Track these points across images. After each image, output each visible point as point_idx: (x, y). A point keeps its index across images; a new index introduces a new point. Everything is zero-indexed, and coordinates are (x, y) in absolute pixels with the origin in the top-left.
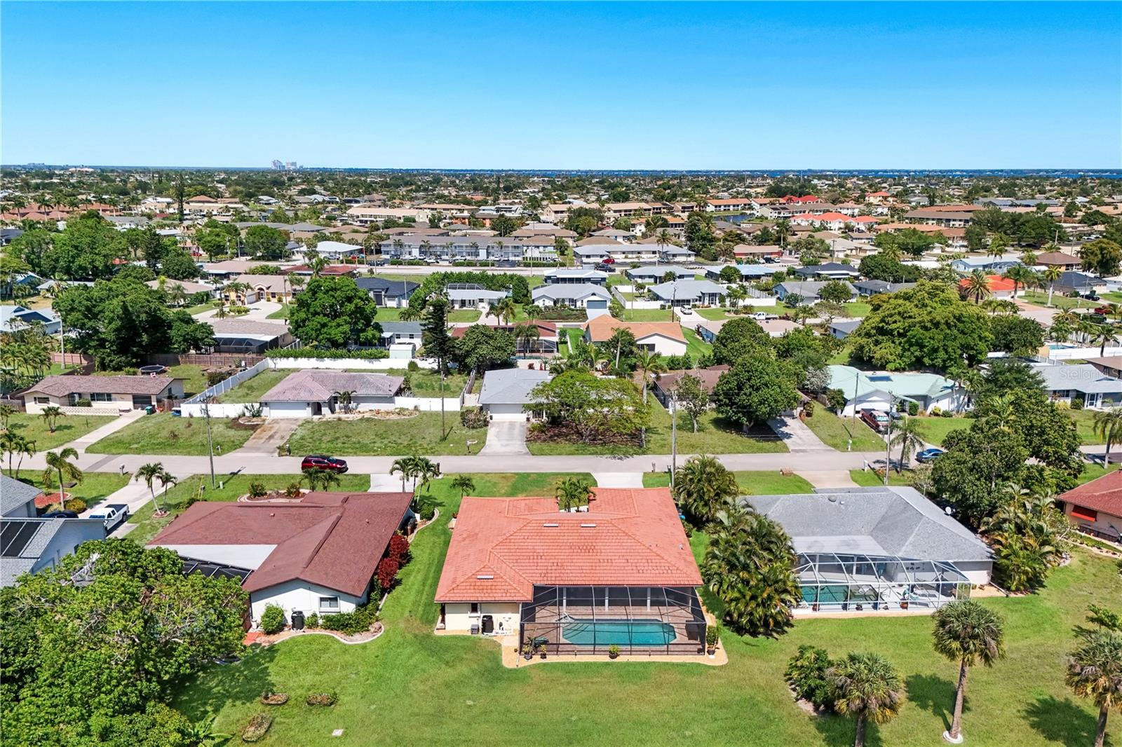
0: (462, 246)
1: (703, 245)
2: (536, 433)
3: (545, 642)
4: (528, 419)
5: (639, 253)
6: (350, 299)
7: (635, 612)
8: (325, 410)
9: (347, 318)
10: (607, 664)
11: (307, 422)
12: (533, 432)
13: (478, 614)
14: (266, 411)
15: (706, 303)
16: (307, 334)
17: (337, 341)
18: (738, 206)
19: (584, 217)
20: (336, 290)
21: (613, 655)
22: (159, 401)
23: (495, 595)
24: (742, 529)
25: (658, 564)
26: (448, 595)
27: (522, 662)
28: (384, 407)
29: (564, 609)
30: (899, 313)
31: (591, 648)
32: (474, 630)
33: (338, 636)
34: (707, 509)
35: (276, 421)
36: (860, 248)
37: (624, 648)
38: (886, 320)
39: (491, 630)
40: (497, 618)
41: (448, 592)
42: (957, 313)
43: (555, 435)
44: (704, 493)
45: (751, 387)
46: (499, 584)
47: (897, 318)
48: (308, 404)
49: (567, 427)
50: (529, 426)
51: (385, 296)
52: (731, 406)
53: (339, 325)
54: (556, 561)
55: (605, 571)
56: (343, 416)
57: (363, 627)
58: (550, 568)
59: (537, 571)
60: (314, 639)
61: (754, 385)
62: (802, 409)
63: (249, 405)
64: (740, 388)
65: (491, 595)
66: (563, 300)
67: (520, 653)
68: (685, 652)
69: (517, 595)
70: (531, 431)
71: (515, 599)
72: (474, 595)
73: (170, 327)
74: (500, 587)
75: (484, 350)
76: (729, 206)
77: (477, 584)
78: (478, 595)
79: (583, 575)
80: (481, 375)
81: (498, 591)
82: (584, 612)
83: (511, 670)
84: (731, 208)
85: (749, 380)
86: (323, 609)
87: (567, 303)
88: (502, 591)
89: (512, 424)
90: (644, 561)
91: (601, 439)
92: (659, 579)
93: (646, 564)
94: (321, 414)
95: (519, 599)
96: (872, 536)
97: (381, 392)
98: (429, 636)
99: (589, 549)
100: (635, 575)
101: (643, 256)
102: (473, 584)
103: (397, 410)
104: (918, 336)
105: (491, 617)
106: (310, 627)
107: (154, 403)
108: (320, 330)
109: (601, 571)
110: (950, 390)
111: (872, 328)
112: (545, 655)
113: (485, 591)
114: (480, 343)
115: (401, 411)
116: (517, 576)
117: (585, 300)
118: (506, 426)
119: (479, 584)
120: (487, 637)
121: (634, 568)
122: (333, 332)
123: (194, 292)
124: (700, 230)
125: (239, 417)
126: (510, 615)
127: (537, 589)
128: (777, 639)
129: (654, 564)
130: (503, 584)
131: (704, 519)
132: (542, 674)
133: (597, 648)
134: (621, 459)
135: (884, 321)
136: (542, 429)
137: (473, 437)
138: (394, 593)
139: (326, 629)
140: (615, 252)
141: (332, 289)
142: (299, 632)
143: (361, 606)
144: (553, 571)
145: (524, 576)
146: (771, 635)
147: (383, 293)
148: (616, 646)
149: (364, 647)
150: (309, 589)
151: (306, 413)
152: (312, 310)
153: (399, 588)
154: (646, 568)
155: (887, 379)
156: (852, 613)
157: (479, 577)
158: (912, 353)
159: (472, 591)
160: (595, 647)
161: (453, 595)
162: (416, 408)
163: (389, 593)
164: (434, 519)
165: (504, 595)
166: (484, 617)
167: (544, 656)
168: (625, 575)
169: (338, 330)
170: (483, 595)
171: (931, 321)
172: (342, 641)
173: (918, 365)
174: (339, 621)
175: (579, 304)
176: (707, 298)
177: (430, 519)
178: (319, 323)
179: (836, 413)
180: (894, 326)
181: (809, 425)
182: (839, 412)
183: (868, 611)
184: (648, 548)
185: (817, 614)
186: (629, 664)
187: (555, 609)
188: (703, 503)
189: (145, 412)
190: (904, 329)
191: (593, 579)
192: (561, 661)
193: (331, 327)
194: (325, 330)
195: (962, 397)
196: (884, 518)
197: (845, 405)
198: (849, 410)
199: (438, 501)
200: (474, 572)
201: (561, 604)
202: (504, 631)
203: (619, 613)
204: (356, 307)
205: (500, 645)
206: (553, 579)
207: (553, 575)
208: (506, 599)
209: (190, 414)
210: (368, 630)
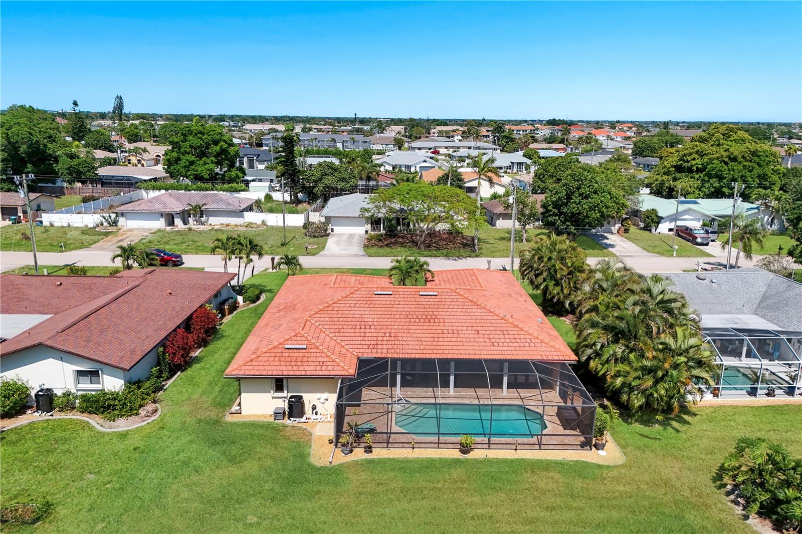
0: (324, 141)
1: (507, 142)
2: (373, 241)
3: (372, 431)
4: (367, 232)
5: (458, 148)
6: (216, 143)
7: (487, 396)
8: (178, 221)
9: (213, 159)
10: (457, 462)
11: (159, 230)
12: (370, 240)
13: (285, 394)
14: (122, 221)
15: (515, 171)
16: (178, 171)
17: (203, 176)
18: (526, 131)
19: (416, 128)
20: (203, 134)
21: (465, 449)
22: (25, 212)
23: (307, 368)
24: (628, 289)
25: (517, 336)
26: (244, 368)
27: (340, 458)
28: (233, 221)
29: (398, 391)
30: (697, 152)
31: (434, 439)
32: (278, 414)
33: (95, 421)
34: (558, 289)
35: (131, 230)
36: (624, 147)
37: (478, 439)
38: (685, 158)
39: (301, 413)
40: (309, 399)
41: (245, 364)
42: (752, 149)
43: (391, 243)
44: (556, 271)
45: (580, 195)
46: (312, 355)
47: (696, 156)
48: (162, 215)
49: (402, 238)
50: (367, 237)
51: (256, 160)
52: (559, 216)
53: (205, 163)
54: (388, 331)
55: (450, 343)
56: (194, 227)
57: (131, 409)
58: (380, 339)
59: (364, 342)
60: (62, 425)
61: (583, 193)
62: (620, 225)
63: (106, 215)
64: (569, 197)
65: (301, 368)
66: (400, 166)
67: (336, 446)
68: (564, 446)
69: (336, 368)
70: (369, 240)
71: (332, 373)
72: (278, 368)
73: (56, 160)
74: (314, 359)
75: (329, 180)
76: (520, 131)
77: (284, 354)
78: (284, 368)
79: (422, 347)
80: (326, 200)
81: (310, 364)
82: (423, 394)
83: (321, 469)
84: (521, 132)
85: (578, 188)
86: (80, 386)
87: (403, 169)
88: (317, 364)
89: (351, 236)
90: (498, 332)
91: (434, 247)
92: (519, 353)
93: (502, 336)
94: (174, 226)
95: (338, 373)
96: (757, 315)
97: (231, 207)
98: (217, 422)
99: (431, 319)
100: (488, 348)
101: (461, 150)
102: (278, 355)
103: (245, 224)
104: (717, 169)
105: (301, 397)
106: (61, 410)
107: (20, 214)
108: (189, 167)
109: (446, 343)
110: (757, 211)
111: (672, 166)
112: (370, 447)
113: (293, 364)
114: (326, 175)
115: (249, 225)
116: (338, 348)
117: (418, 166)
118: (345, 238)
119: (287, 354)
120: (295, 424)
121: (487, 340)
122: (200, 169)
123: (103, 157)
124: (504, 131)
125: (98, 226)
126: (325, 395)
127: (363, 363)
128: (678, 431)
129: (512, 336)
130: (318, 355)
131: (555, 300)
132: (364, 476)
133: (443, 439)
134: (455, 260)
135: (683, 160)
136: (379, 239)
137: (314, 243)
138: (189, 372)
139: (82, 412)
140: (440, 147)
141: (200, 133)
142: (46, 416)
143: (134, 384)
144: (385, 343)
145: (347, 347)
146: (670, 425)
147: (255, 158)
148: (469, 437)
149: (123, 436)
150: (62, 359)
151: (160, 224)
152: (182, 150)
153: (196, 366)
154: (502, 340)
155: (696, 203)
156: (761, 399)
157: (287, 346)
158: (711, 184)
159: (277, 363)
160: (439, 436)
161: (251, 368)
162: (263, 223)
163: (181, 372)
164: (258, 303)
165: (319, 368)
166: (291, 397)
167: (369, 450)
168: (476, 348)
169: (205, 167)
170: (290, 368)
171: (728, 157)
172: (99, 427)
173: (717, 194)
174: (97, 401)
175: (413, 169)
176: (515, 167)
177: (254, 302)
178: (187, 160)
179: (650, 230)
180: (694, 162)
181: (628, 239)
182: (653, 230)
183: (781, 398)
184: (502, 319)
185: (719, 401)
186: (487, 462)
187: (386, 390)
188: (553, 282)
189: (11, 222)
190: (702, 164)
191: (435, 351)
192: (391, 457)
193: (199, 164)
194: (193, 167)
195: (766, 217)
196: (765, 297)
197: (658, 223)
198: (664, 228)
199: (268, 288)
200: (281, 340)
201: (394, 385)
202: (318, 416)
203: (469, 396)
204: (221, 149)
205: (311, 434)
206: (385, 351)
207: (385, 347)
208: (320, 373)
209: (51, 224)
210: (137, 414)
